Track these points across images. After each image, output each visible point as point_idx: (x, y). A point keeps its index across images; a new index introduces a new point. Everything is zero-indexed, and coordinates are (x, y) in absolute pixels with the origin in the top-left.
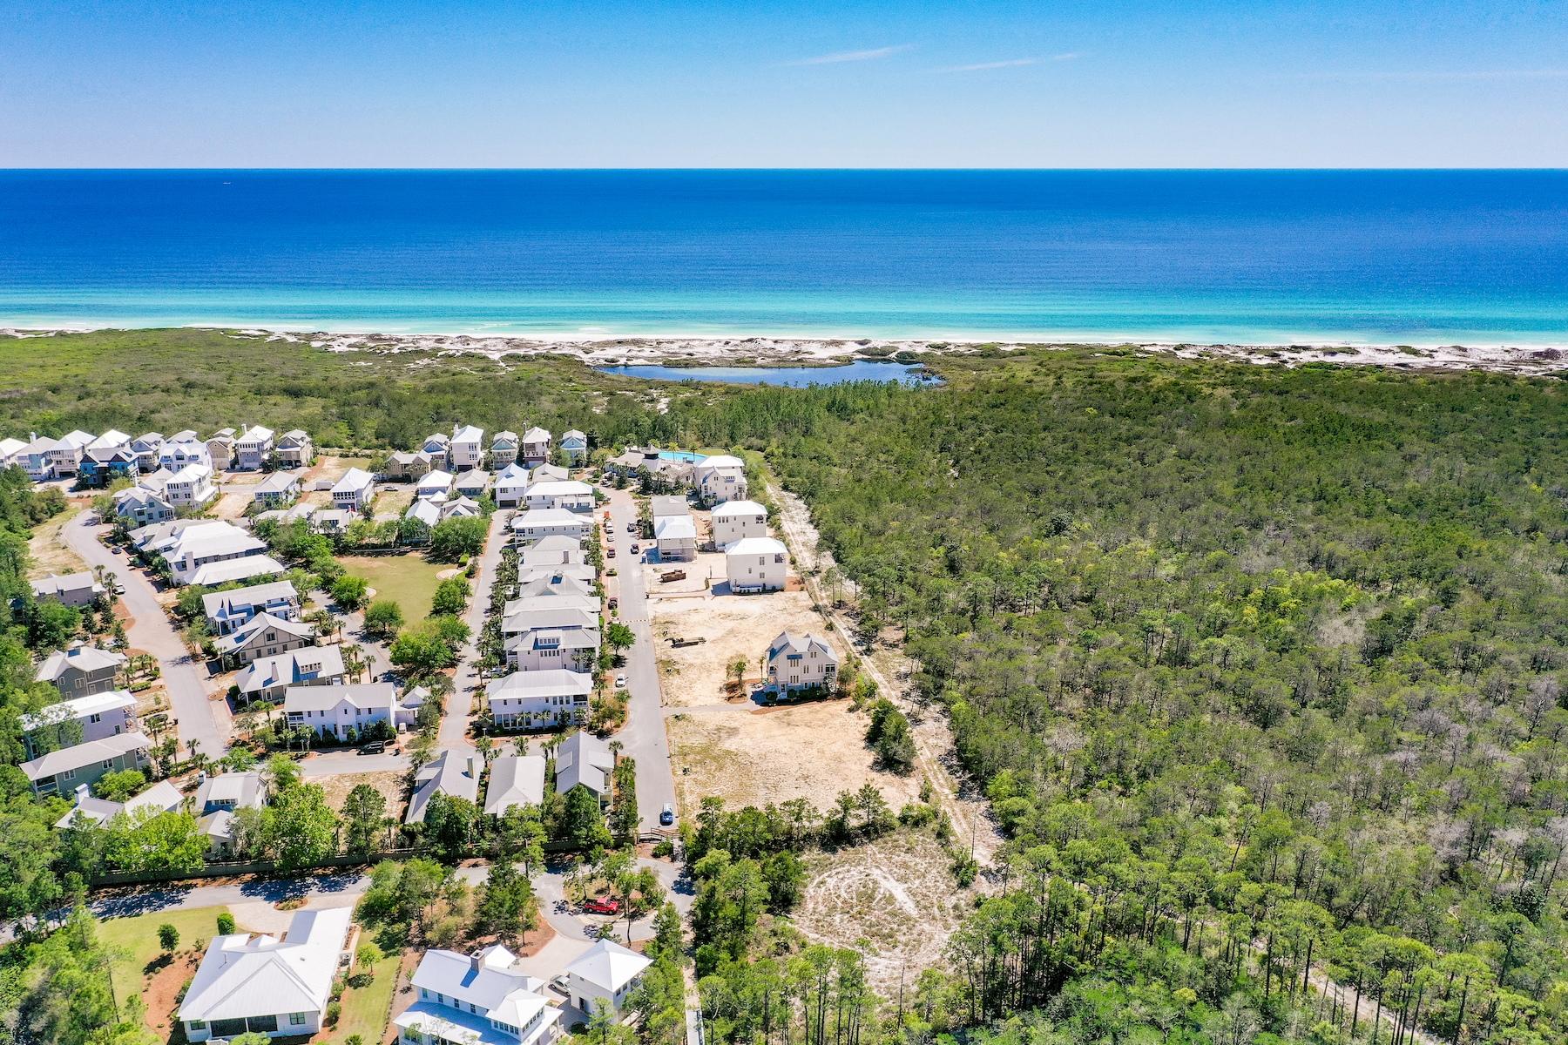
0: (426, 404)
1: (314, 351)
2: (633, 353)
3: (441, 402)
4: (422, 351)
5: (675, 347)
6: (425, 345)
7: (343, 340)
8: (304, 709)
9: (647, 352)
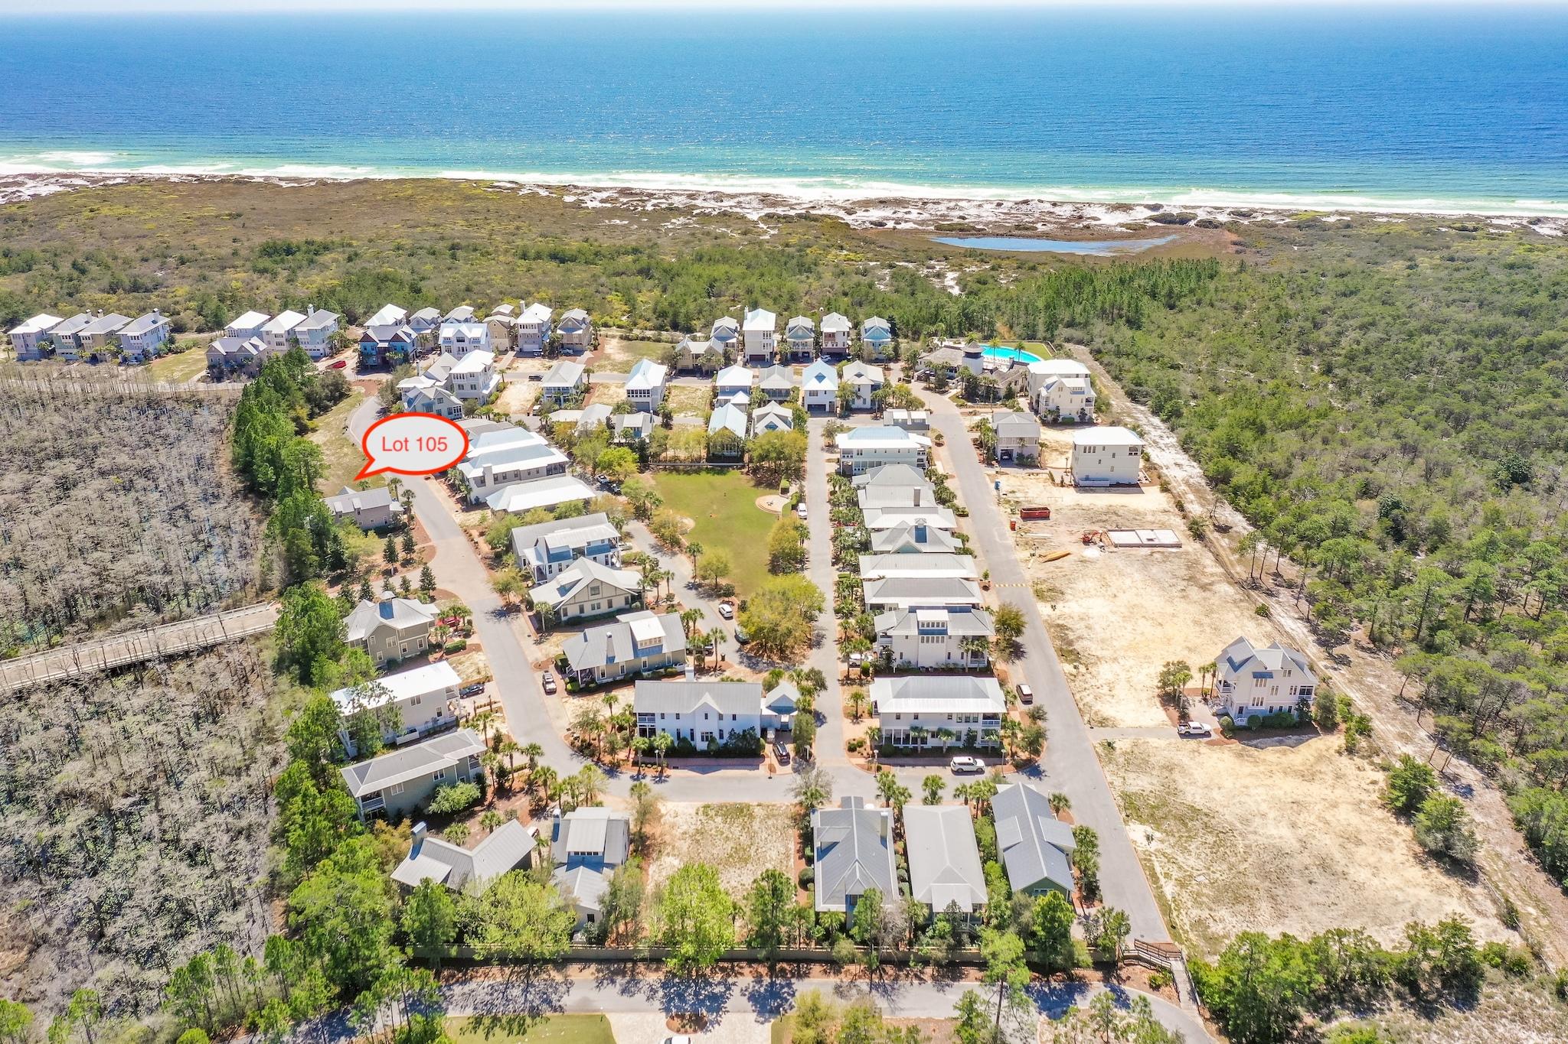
0: (700, 276)
1: (566, 205)
2: (899, 215)
3: (716, 274)
4: (677, 209)
5: (942, 209)
6: (678, 201)
7: (595, 194)
8: (657, 712)
9: (914, 214)
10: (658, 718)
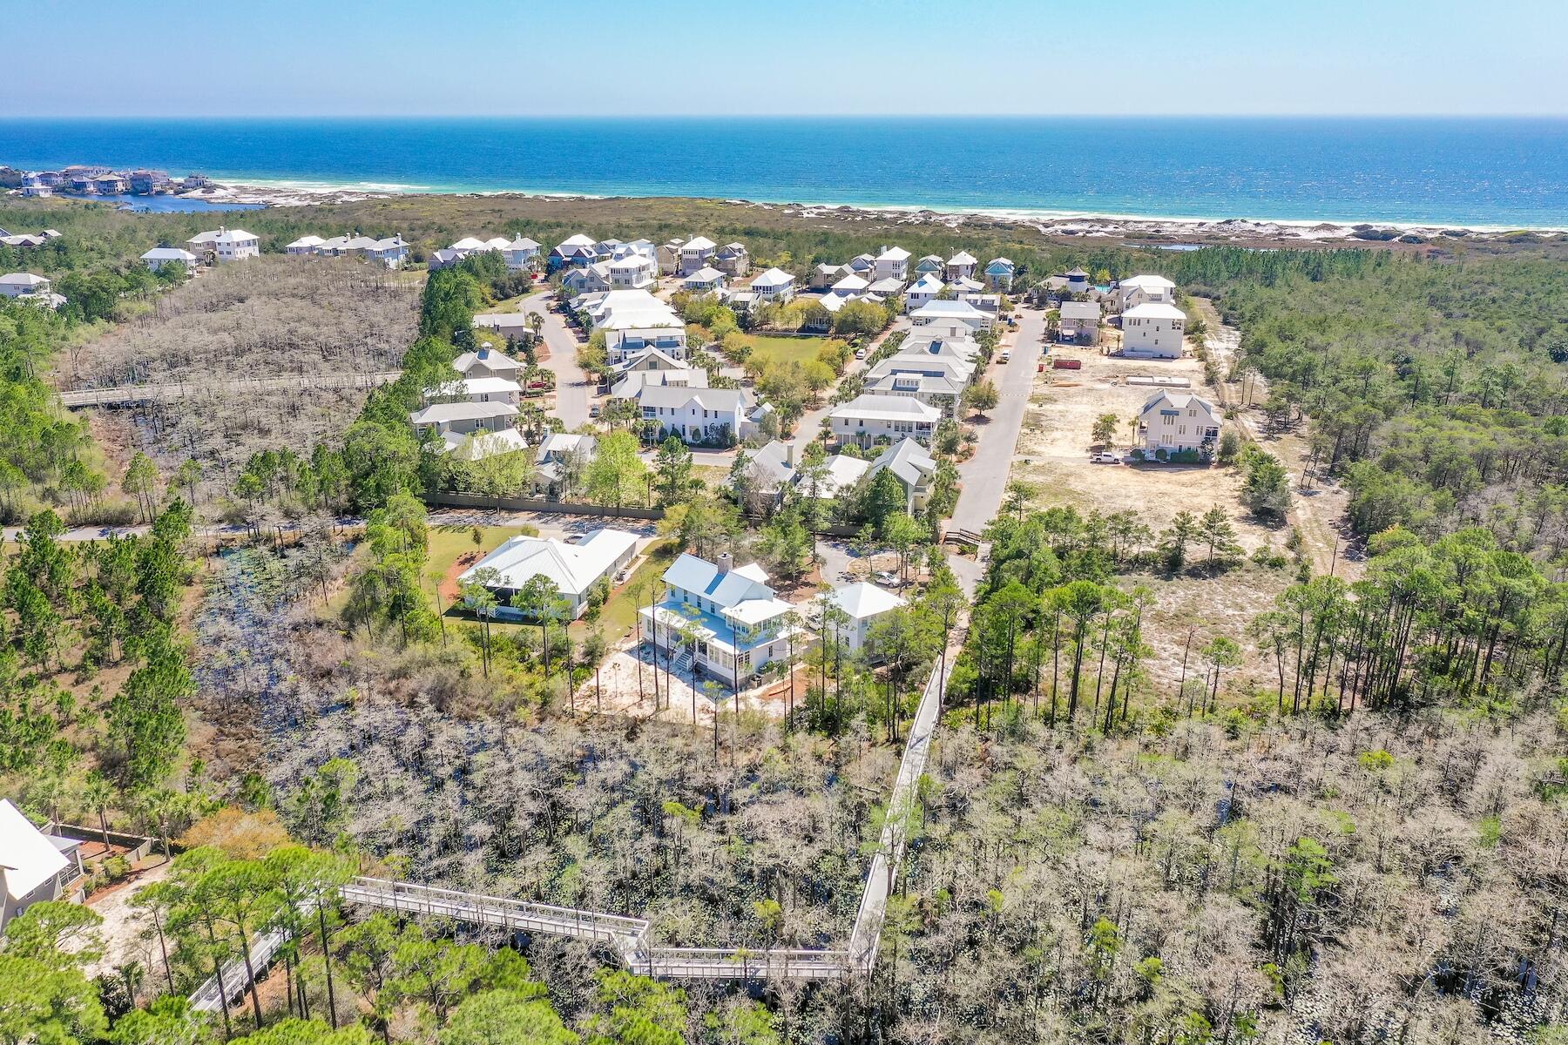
1: (783, 215)
2: (1095, 229)
4: (884, 219)
5: (1143, 226)
6: (889, 216)
8: (657, 405)
9: (1110, 228)
10: (658, 412)
